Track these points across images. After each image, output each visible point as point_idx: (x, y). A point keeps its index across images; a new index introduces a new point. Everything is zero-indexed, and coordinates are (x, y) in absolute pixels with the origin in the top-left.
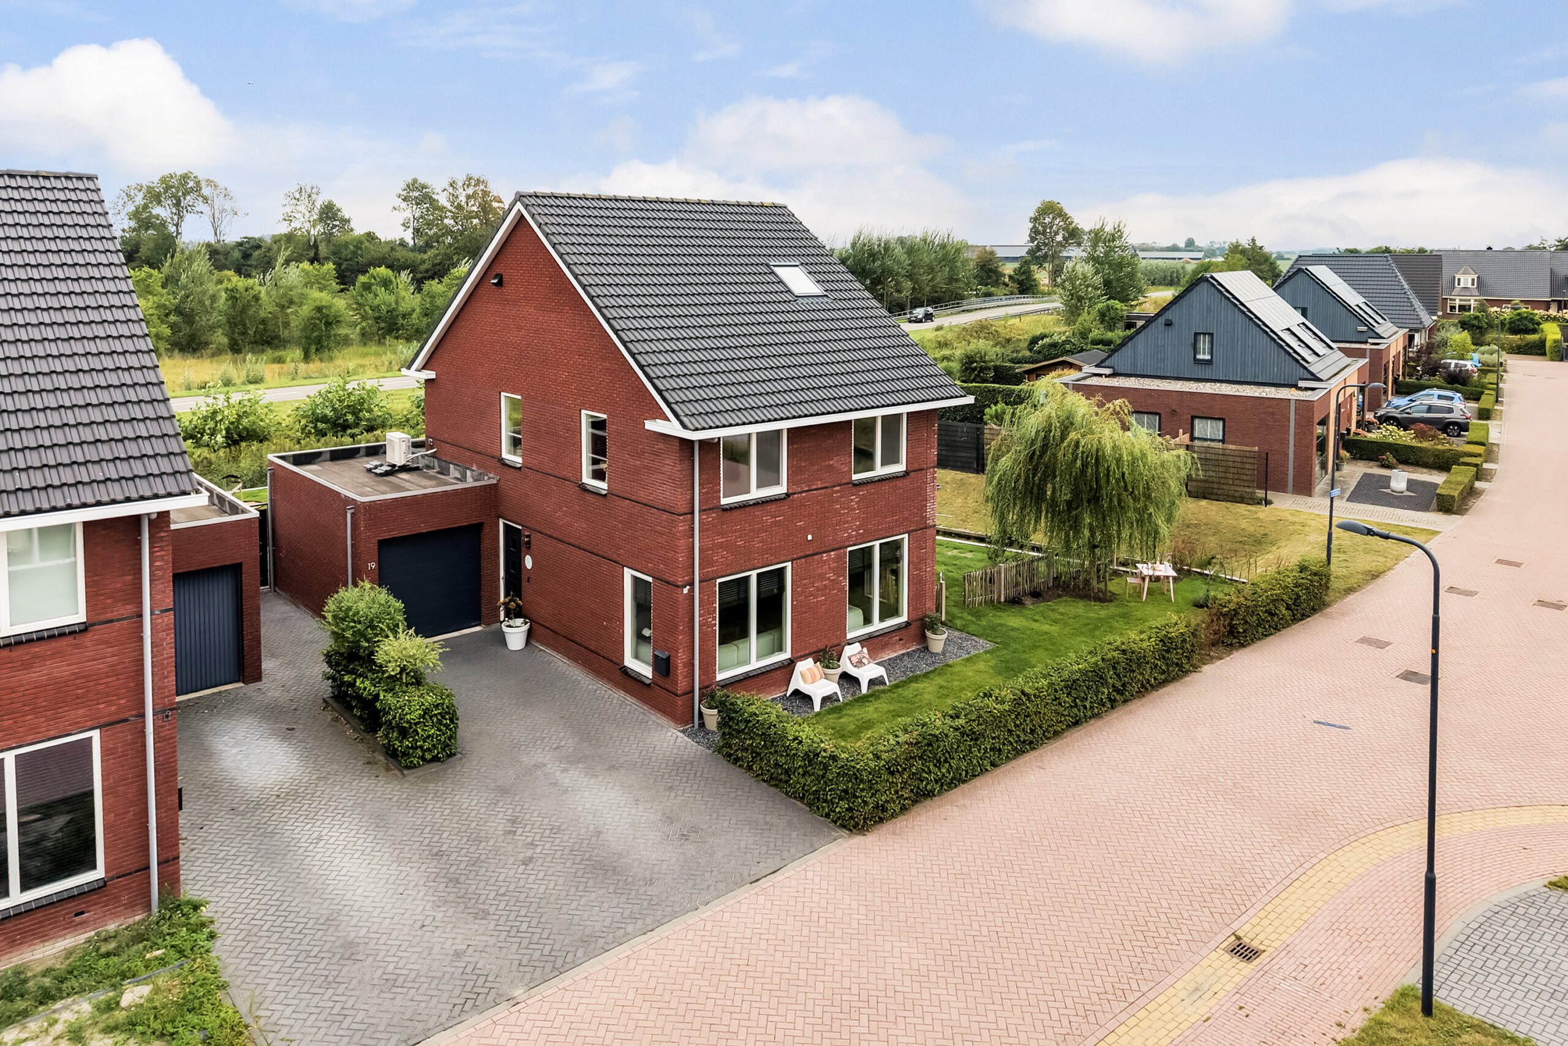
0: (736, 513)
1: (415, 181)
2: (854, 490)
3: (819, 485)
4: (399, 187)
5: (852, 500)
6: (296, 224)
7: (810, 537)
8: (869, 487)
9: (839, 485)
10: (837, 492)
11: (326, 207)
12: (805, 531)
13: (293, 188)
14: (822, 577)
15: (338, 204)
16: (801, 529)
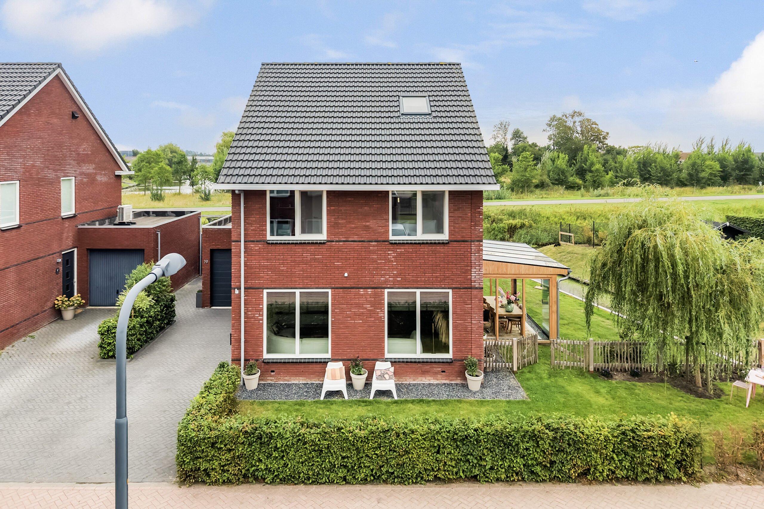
0: (278, 247)
1: (554, 116)
2: (391, 247)
3: (356, 238)
4: (547, 120)
5: (389, 254)
6: (498, 140)
7: (346, 275)
8: (407, 247)
9: (375, 241)
10: (374, 246)
11: (516, 132)
12: (342, 269)
13: (498, 122)
14: (359, 306)
15: (521, 130)
16: (338, 268)
